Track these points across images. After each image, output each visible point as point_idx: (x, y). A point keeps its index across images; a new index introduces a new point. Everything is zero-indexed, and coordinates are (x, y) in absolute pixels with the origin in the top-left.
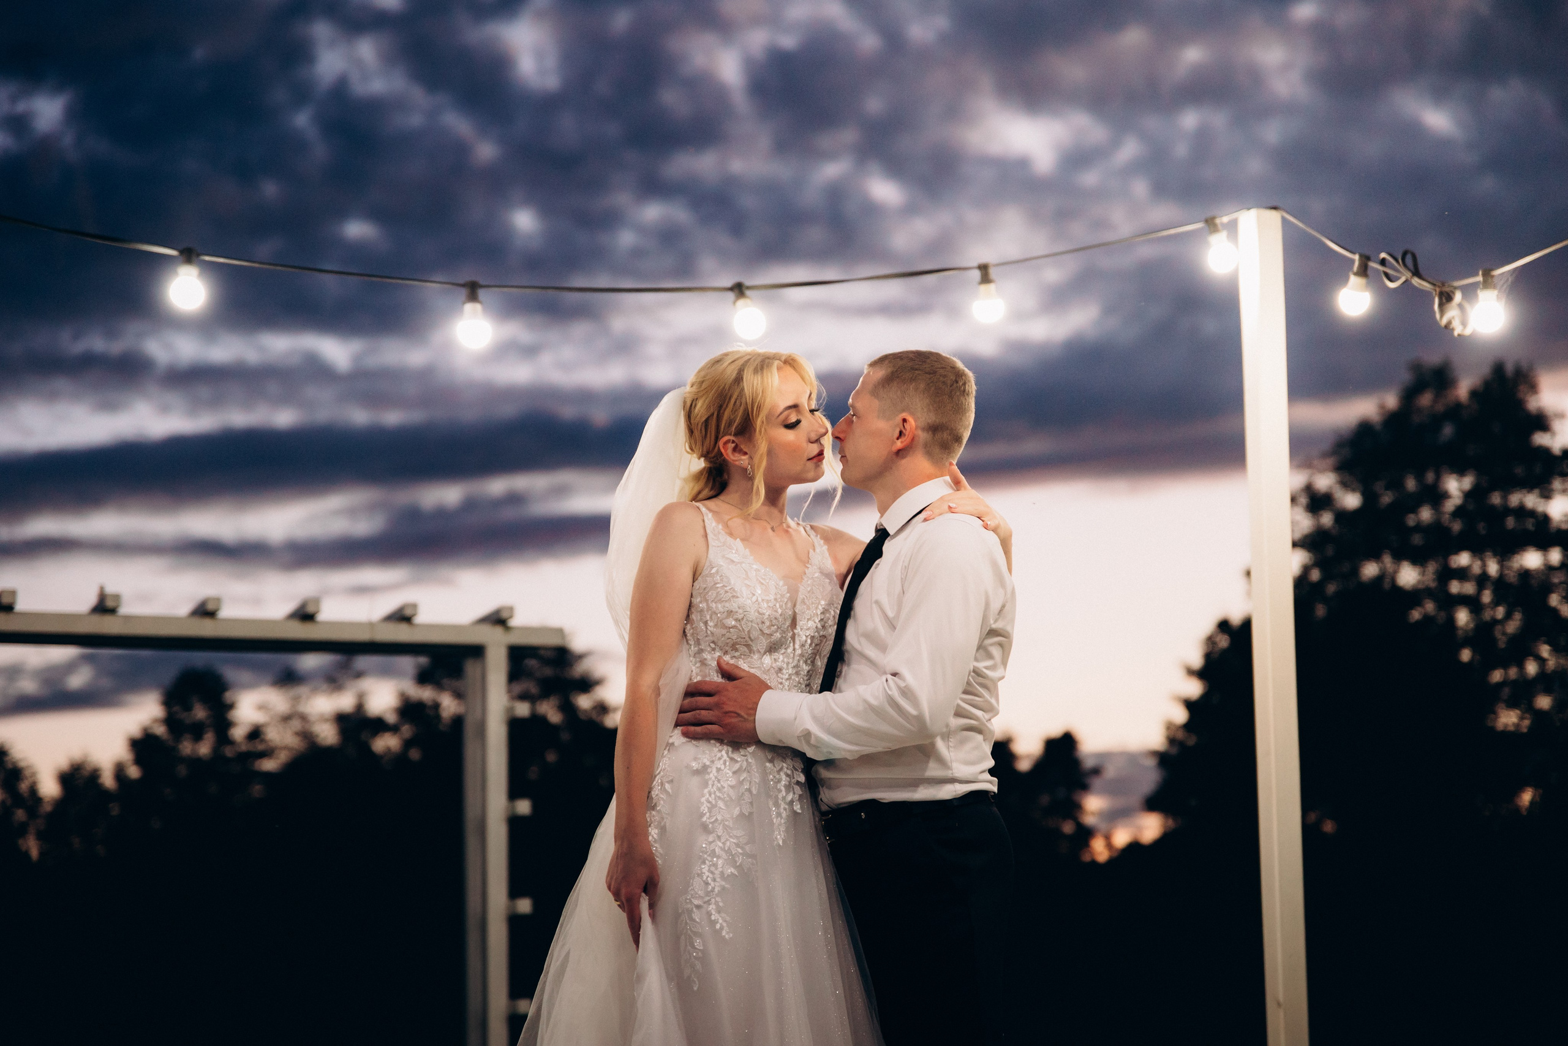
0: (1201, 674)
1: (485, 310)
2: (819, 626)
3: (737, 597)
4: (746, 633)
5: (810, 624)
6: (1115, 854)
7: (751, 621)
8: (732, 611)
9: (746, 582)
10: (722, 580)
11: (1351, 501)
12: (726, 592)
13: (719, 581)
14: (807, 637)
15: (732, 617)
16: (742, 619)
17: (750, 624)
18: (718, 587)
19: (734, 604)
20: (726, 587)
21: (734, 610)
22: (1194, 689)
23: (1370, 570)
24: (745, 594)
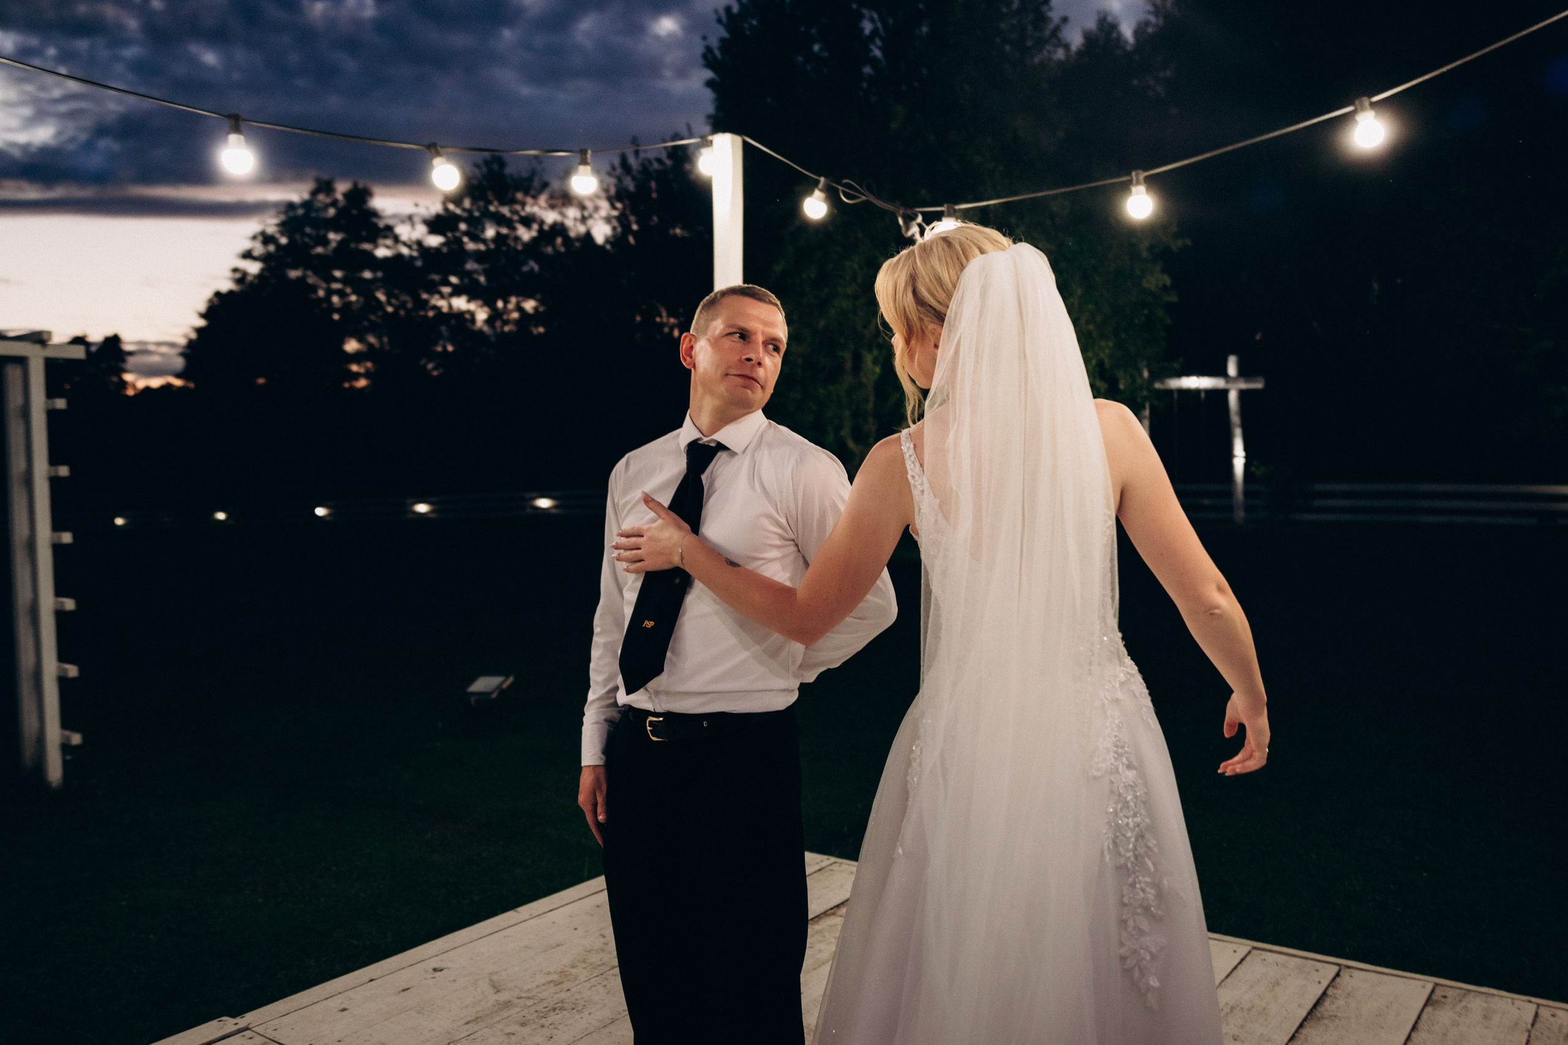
0: (203, 316)
1: (248, 139)
6: (137, 392)
11: (284, 241)
22: (201, 323)
23: (294, 274)
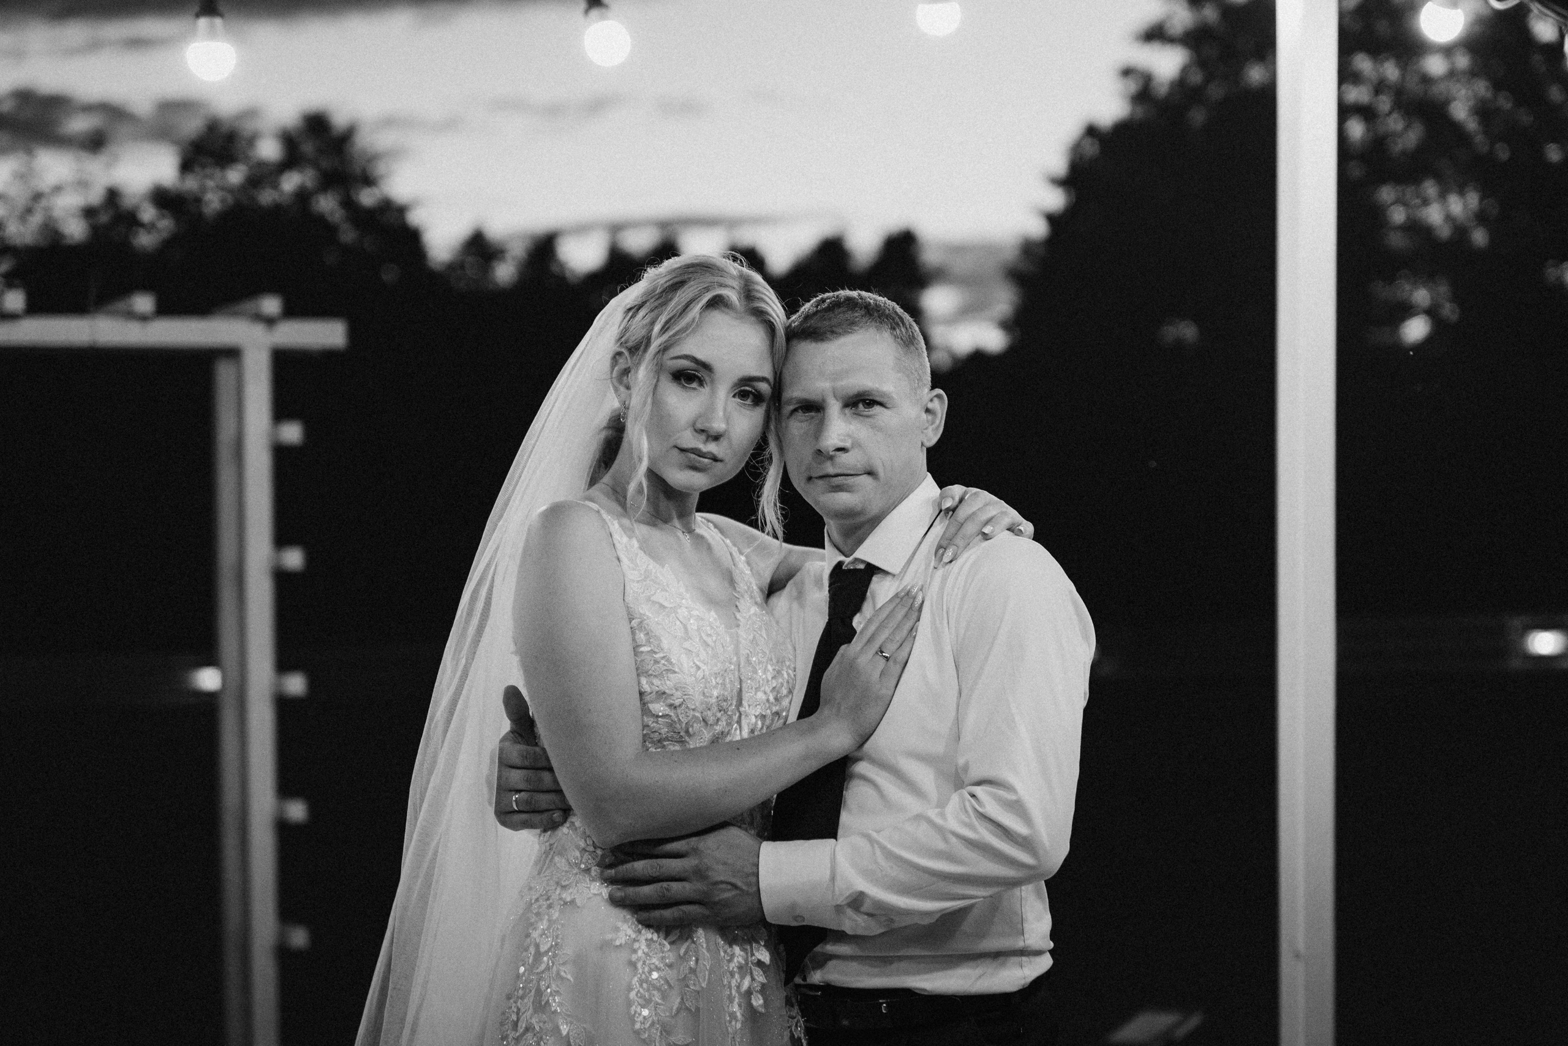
2: (771, 698)
3: (675, 672)
4: (684, 725)
5: (760, 695)
7: (693, 710)
8: (664, 693)
9: (687, 645)
10: (649, 642)
12: (656, 662)
13: (644, 643)
14: (756, 717)
15: (664, 702)
16: (680, 706)
17: (692, 713)
18: (642, 652)
19: (668, 682)
20: (655, 653)
21: (667, 691)
24: (685, 665)
